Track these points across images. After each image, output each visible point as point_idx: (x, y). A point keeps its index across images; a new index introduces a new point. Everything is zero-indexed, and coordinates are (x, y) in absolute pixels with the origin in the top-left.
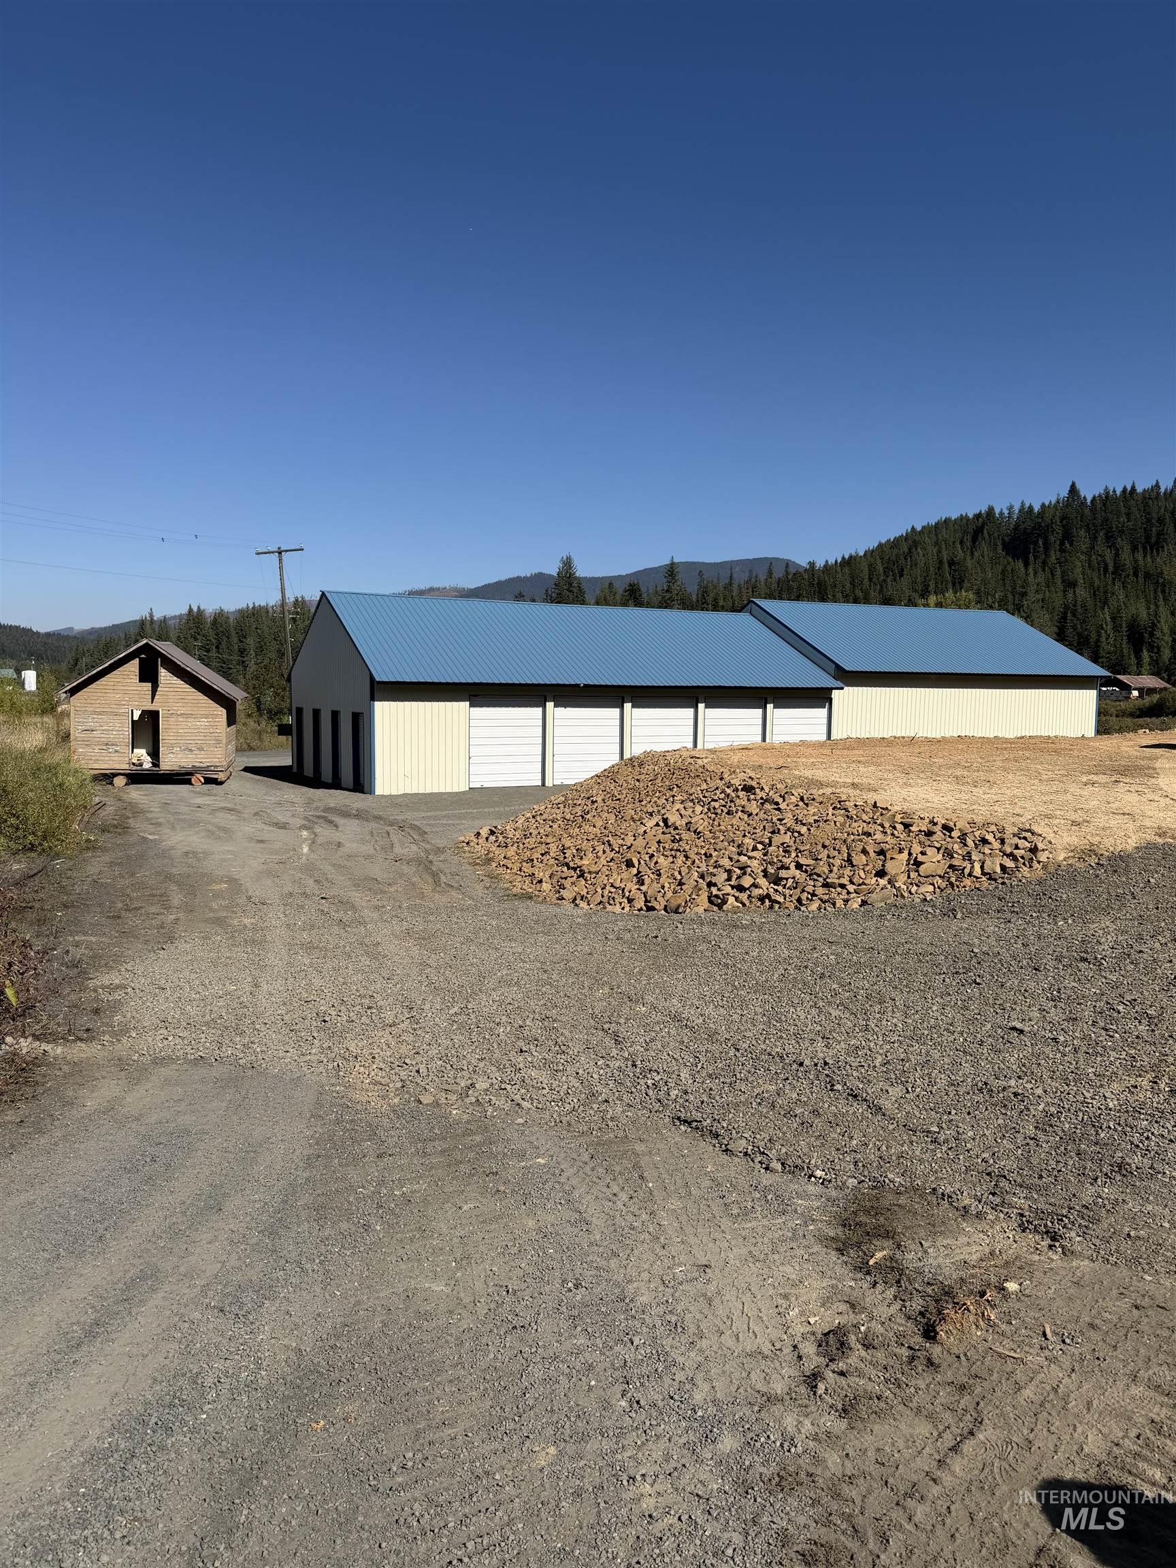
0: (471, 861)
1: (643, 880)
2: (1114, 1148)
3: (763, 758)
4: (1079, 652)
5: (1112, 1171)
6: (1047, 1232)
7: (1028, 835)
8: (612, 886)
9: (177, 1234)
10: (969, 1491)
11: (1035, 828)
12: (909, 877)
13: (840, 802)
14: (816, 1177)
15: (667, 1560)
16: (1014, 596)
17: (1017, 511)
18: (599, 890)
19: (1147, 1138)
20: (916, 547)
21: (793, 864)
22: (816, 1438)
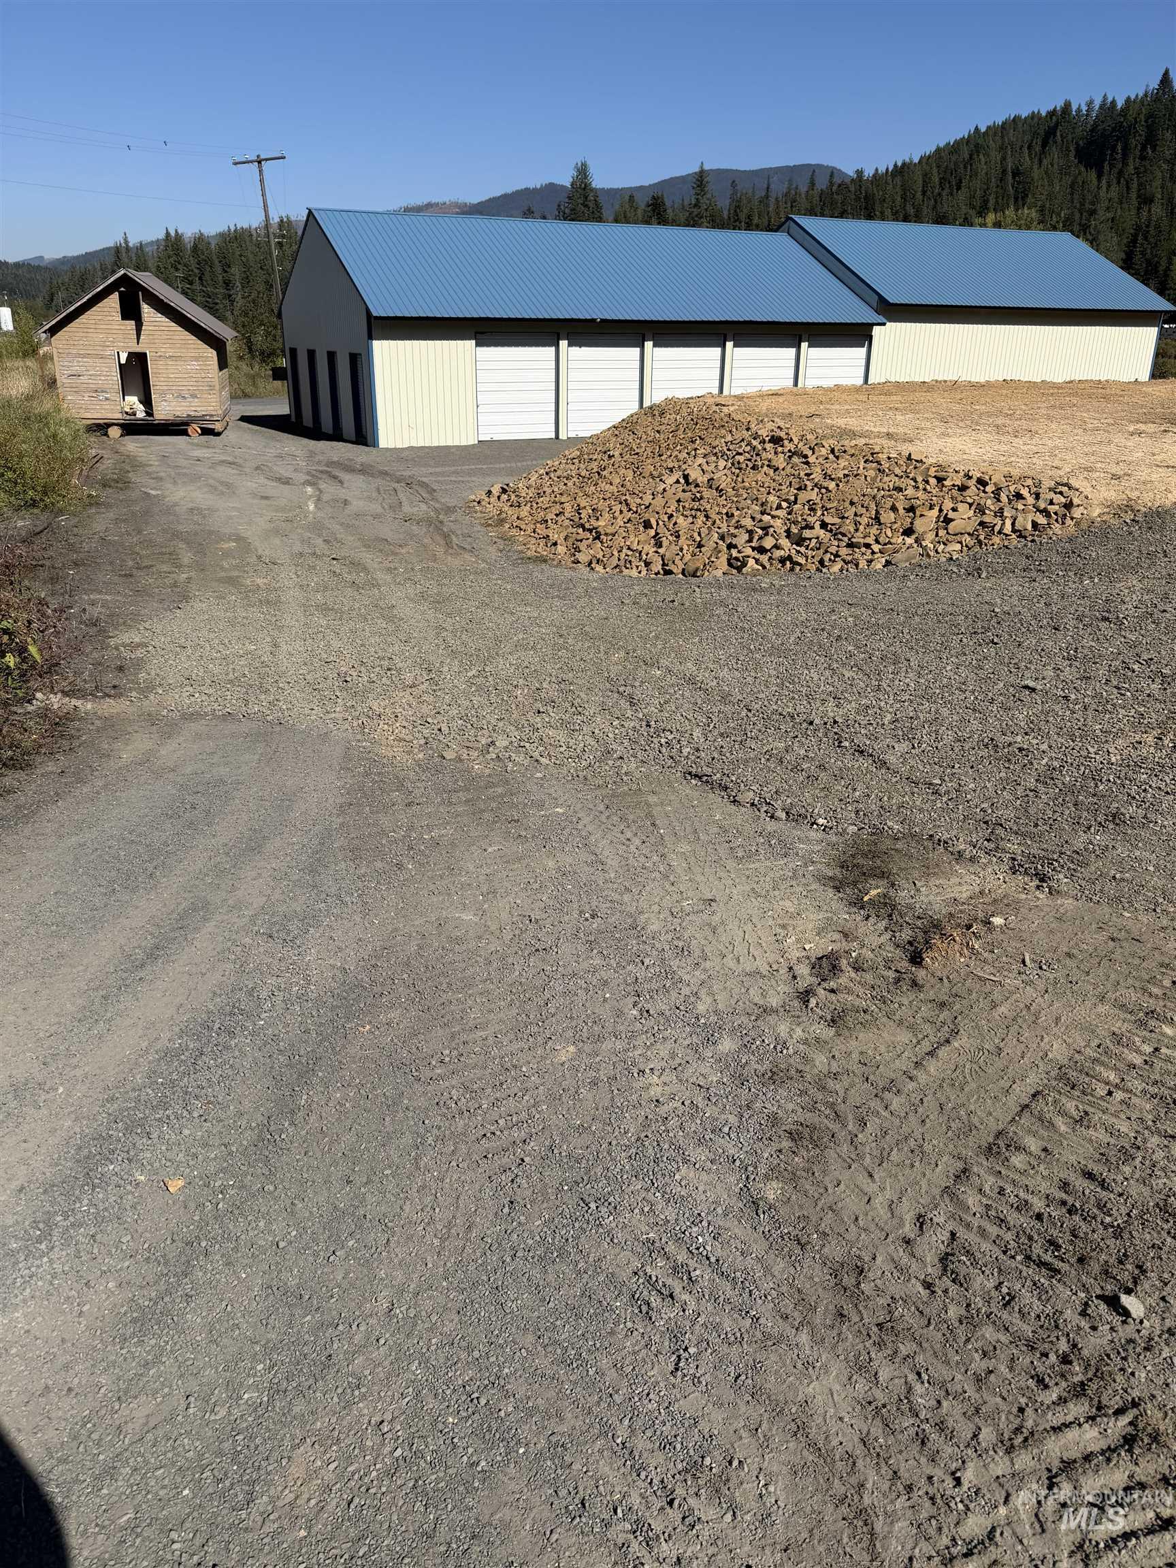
0: (483, 521)
1: (661, 542)
2: (1110, 799)
3: (794, 405)
4: (1145, 282)
5: (1106, 820)
6: (1036, 875)
7: (1065, 489)
8: (629, 549)
9: (222, 872)
10: (941, 1086)
11: (1073, 482)
12: (937, 535)
13: (872, 454)
14: (818, 825)
15: (671, 1134)
16: (1081, 214)
17: (1097, 108)
18: (616, 553)
19: (1145, 790)
20: (978, 152)
21: (818, 523)
22: (806, 1042)
